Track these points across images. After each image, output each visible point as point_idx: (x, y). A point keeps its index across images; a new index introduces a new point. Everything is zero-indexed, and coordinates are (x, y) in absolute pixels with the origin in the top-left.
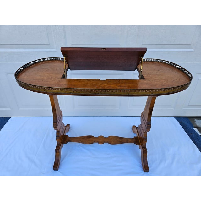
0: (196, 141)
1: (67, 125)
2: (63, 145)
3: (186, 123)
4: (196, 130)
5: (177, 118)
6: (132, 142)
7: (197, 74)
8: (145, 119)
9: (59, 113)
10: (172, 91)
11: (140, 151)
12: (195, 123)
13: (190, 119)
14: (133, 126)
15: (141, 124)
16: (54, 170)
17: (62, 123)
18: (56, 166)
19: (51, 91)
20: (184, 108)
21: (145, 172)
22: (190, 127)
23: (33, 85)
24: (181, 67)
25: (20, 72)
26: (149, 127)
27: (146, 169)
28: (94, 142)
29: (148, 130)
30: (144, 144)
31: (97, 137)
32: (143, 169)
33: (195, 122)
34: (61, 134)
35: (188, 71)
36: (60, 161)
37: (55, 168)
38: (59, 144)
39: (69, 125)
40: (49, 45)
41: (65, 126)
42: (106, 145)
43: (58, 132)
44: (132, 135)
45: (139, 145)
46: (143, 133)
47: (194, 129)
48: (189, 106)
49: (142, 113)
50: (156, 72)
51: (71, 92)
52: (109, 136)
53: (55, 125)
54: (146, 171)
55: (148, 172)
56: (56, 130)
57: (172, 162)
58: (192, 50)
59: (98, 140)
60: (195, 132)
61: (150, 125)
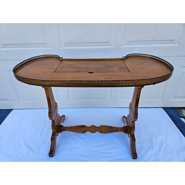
0: (182, 129)
1: (63, 116)
2: (58, 134)
3: (173, 113)
4: (183, 119)
5: (164, 108)
6: (121, 131)
7: (182, 67)
8: (132, 109)
9: (54, 105)
10: (153, 82)
11: (129, 140)
12: (182, 114)
13: (178, 110)
14: (123, 116)
15: (129, 114)
16: (50, 156)
17: (57, 114)
18: (52, 154)
19: (43, 83)
20: (171, 100)
21: (133, 158)
22: (177, 117)
23: (28, 79)
24: (164, 60)
25: (18, 68)
26: (136, 116)
27: (134, 156)
28: (87, 131)
29: (135, 119)
30: (132, 133)
31: (90, 126)
32: (132, 156)
33: (182, 112)
34: (56, 124)
35: (170, 64)
36: (55, 149)
37: (50, 155)
38: (55, 133)
39: (64, 116)
40: (45, 44)
41: (60, 117)
42: (98, 133)
43: (53, 122)
44: (122, 125)
45: (128, 134)
46: (131, 122)
47: (181, 119)
48: (176, 97)
49: (130, 104)
50: (141, 65)
51: (61, 84)
52: (101, 126)
53: (50, 115)
54: (135, 157)
55: (136, 159)
56: (51, 120)
57: (160, 150)
58: (176, 45)
59: (90, 130)
60: (181, 121)
61: (137, 114)
